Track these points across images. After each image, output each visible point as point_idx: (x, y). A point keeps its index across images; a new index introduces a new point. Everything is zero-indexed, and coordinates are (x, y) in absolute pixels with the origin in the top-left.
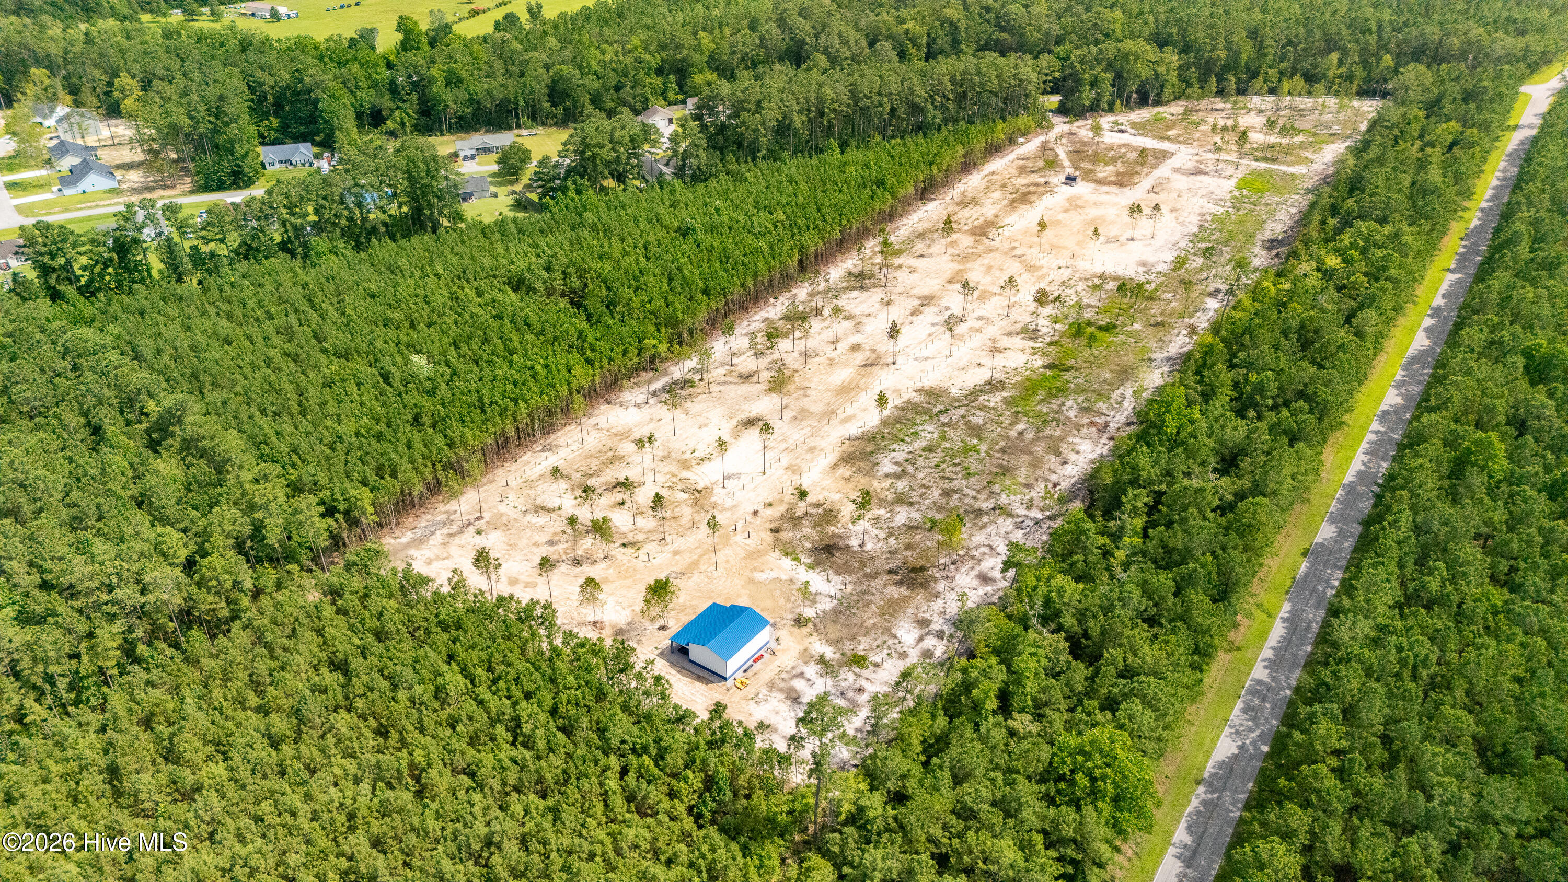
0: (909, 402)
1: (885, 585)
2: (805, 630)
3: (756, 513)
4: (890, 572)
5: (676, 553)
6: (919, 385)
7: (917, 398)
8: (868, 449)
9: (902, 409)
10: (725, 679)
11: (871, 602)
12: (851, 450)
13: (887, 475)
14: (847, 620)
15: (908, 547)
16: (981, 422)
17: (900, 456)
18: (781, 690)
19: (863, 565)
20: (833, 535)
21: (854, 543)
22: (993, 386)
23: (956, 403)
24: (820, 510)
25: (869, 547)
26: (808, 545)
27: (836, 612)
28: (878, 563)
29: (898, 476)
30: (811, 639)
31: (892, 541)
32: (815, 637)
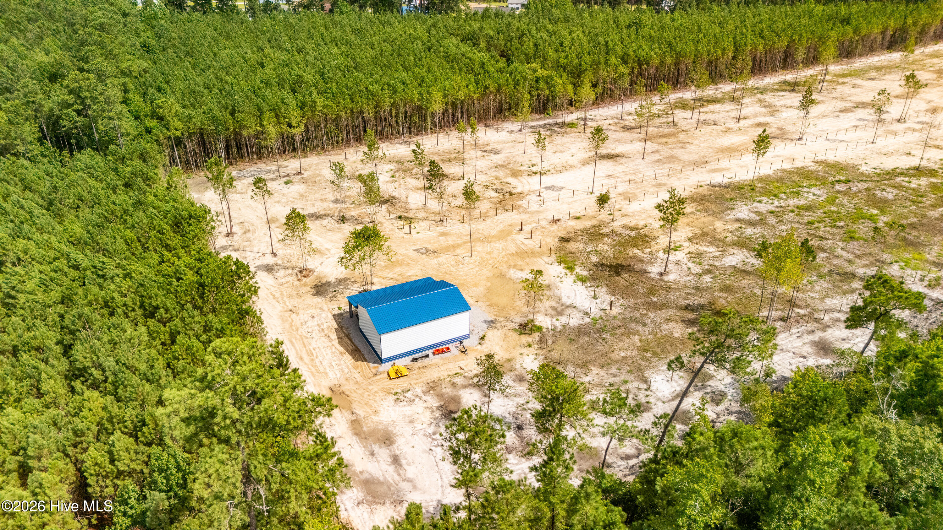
0: (802, 169)
1: (668, 320)
2: (526, 339)
3: (555, 221)
4: (687, 308)
5: (443, 234)
6: (821, 158)
7: (813, 167)
8: (728, 196)
9: (791, 173)
10: (380, 360)
11: (637, 332)
12: (706, 193)
13: (737, 220)
14: (591, 343)
15: (726, 289)
16: (890, 197)
17: (763, 208)
18: (440, 396)
19: (652, 291)
20: (634, 257)
21: (654, 270)
22: (918, 171)
23: (865, 177)
24: (633, 233)
25: (671, 277)
26: (594, 259)
27: (580, 331)
28: (673, 296)
29: (751, 223)
30: (525, 351)
31: (707, 279)
32: (534, 349)
